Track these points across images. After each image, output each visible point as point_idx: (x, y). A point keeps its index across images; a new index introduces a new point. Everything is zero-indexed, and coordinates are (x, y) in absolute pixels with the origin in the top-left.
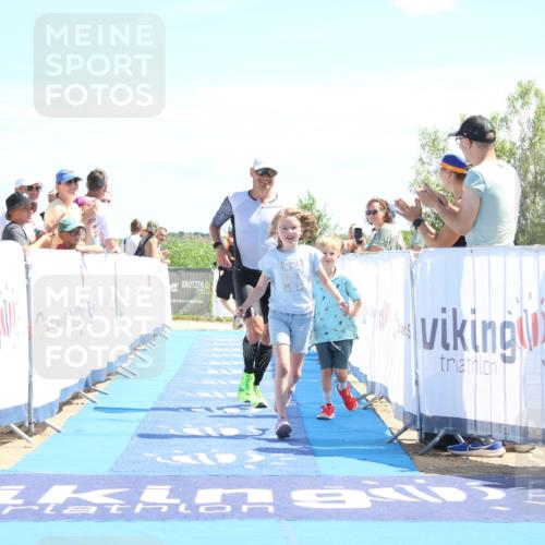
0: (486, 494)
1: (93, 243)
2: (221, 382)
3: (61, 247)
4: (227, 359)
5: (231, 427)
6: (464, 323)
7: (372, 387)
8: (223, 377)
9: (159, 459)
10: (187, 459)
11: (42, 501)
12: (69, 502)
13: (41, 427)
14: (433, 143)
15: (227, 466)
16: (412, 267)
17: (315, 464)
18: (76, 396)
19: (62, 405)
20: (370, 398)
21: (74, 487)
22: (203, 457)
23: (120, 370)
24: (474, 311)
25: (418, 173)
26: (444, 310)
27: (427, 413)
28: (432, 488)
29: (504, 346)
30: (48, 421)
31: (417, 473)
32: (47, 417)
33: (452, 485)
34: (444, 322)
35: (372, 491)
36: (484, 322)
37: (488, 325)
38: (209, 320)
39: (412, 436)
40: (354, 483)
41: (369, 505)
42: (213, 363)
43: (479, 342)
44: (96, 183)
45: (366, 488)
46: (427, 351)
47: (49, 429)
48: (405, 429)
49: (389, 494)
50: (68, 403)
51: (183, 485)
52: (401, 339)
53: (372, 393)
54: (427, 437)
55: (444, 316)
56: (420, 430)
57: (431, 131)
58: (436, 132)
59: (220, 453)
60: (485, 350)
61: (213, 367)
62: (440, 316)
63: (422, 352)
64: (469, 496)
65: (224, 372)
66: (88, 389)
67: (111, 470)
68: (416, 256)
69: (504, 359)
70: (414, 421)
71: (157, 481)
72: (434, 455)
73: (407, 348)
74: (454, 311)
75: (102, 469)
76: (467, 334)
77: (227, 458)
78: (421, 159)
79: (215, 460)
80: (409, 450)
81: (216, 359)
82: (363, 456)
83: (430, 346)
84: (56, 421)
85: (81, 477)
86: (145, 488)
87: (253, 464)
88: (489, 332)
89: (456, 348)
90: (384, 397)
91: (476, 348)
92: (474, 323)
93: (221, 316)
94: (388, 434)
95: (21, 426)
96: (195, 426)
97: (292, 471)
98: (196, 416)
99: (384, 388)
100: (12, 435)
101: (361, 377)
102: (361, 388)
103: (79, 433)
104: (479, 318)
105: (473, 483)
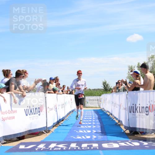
0: (144, 144)
2: (87, 121)
4: (89, 116)
5: (89, 130)
6: (138, 107)
7: (119, 121)
8: (88, 120)
9: (74, 138)
10: (80, 138)
11: (49, 147)
12: (55, 147)
13: (49, 131)
15: (88, 139)
16: (127, 95)
17: (107, 138)
18: (57, 124)
20: (119, 123)
21: (56, 144)
22: (83, 137)
23: (66, 119)
24: (139, 104)
25: (129, 75)
26: (133, 104)
27: (131, 126)
28: (132, 143)
30: (51, 130)
31: (129, 139)
32: (50, 129)
33: (137, 142)
34: (133, 107)
35: (119, 144)
36: (142, 107)
37: (143, 107)
38: (85, 107)
39: (128, 131)
40: (115, 142)
42: (86, 117)
43: (141, 111)
45: (118, 143)
46: (130, 113)
47: (51, 132)
48: (126, 130)
49: (123, 144)
50: (55, 126)
51: (79, 143)
53: (119, 122)
55: (133, 106)
56: (129, 130)
57: (131, 66)
58: (132, 66)
59: (87, 136)
60: (142, 113)
61: (85, 118)
62: (132, 106)
63: (129, 113)
64: (140, 144)
65: (88, 118)
66: (59, 123)
67: (64, 140)
68: (127, 93)
69: (146, 114)
70: (128, 128)
71: (74, 142)
72: (133, 135)
74: (135, 104)
76: (138, 109)
77: (88, 137)
78: (129, 72)
79: (86, 137)
80: (127, 134)
81: (86, 116)
82: (117, 136)
83: (130, 112)
84: (52, 130)
85: (57, 142)
86: (71, 144)
87: (94, 138)
88: (143, 109)
89: (136, 112)
90: (122, 123)
91: (140, 112)
92: (140, 107)
93: (87, 106)
94: (123, 131)
95: (45, 131)
96: (82, 130)
97: (102, 139)
98: (82, 128)
99: (122, 121)
100: (43, 133)
101: (117, 119)
102: (117, 121)
103: (57, 132)
104: (141, 106)
105: (141, 141)
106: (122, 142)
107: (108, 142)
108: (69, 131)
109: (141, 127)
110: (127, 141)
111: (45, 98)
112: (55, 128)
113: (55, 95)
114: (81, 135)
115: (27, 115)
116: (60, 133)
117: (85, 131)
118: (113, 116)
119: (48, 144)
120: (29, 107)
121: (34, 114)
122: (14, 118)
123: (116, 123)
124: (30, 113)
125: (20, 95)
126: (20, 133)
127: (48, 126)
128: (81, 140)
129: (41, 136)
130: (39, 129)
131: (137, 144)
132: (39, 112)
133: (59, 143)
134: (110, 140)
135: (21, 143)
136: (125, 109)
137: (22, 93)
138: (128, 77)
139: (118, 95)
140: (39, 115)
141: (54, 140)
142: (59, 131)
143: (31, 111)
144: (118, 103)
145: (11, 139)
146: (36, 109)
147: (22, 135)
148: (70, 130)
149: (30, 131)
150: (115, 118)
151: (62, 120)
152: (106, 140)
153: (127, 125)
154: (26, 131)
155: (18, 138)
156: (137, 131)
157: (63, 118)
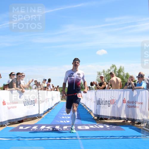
1: (48, 89)
3: (44, 90)
7: (90, 110)
9: (58, 122)
10: (62, 122)
11: (41, 128)
12: (44, 128)
13: (41, 117)
14: (99, 74)
15: (68, 123)
18: (46, 112)
19: (44, 114)
21: (45, 126)
22: (65, 121)
24: (104, 99)
27: (98, 114)
28: (99, 126)
29: (109, 104)
31: (96, 123)
34: (100, 101)
35: (90, 126)
37: (106, 101)
39: (96, 118)
40: (87, 125)
41: (89, 128)
43: (105, 104)
44: (49, 80)
45: (89, 126)
49: (92, 127)
50: (45, 113)
51: (62, 126)
52: (94, 103)
54: (98, 118)
59: (67, 121)
60: (106, 105)
62: (99, 100)
63: (97, 105)
64: (104, 127)
66: (48, 111)
67: (51, 123)
68: (96, 91)
69: (108, 106)
70: (96, 116)
71: (58, 125)
73: (95, 105)
75: (49, 123)
76: (103, 102)
80: (95, 120)
82: (89, 121)
83: (98, 104)
84: (43, 116)
86: (56, 126)
90: (92, 112)
91: (104, 105)
94: (93, 118)
95: (38, 117)
96: (64, 117)
97: (78, 123)
98: (64, 115)
99: (92, 110)
100: (36, 118)
101: (89, 109)
102: (89, 111)
103: (46, 118)
104: (105, 100)
105: (105, 125)
106: (92, 125)
107: (82, 125)
108: (54, 117)
109: (105, 115)
110: (95, 125)
111: (39, 93)
112: (45, 114)
113: (46, 91)
114: (63, 120)
115: (25, 105)
116: (48, 118)
117: (66, 117)
118: (86, 107)
119: (40, 126)
120: (26, 100)
121: (30, 105)
122: (16, 107)
123: (88, 112)
124: (27, 104)
125: (20, 91)
126: (20, 118)
127: (40, 114)
128: (63, 124)
129: (35, 120)
130: (34, 115)
131: (102, 127)
132: (34, 103)
133: (47, 125)
134: (83, 123)
135: (21, 125)
136: (95, 102)
137: (22, 89)
138: (97, 80)
139: (90, 92)
140: (34, 105)
141: (44, 124)
142: (48, 117)
143: (28, 103)
144: (90, 98)
145: (14, 122)
146: (32, 101)
147: (21, 120)
148: (56, 116)
149: (27, 116)
150: (88, 108)
151: (51, 109)
152: (80, 123)
153: (96, 114)
154: (24, 117)
155: (18, 121)
156: (103, 117)
157: (51, 107)
